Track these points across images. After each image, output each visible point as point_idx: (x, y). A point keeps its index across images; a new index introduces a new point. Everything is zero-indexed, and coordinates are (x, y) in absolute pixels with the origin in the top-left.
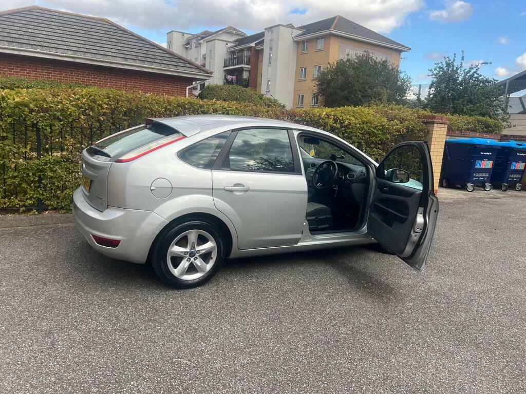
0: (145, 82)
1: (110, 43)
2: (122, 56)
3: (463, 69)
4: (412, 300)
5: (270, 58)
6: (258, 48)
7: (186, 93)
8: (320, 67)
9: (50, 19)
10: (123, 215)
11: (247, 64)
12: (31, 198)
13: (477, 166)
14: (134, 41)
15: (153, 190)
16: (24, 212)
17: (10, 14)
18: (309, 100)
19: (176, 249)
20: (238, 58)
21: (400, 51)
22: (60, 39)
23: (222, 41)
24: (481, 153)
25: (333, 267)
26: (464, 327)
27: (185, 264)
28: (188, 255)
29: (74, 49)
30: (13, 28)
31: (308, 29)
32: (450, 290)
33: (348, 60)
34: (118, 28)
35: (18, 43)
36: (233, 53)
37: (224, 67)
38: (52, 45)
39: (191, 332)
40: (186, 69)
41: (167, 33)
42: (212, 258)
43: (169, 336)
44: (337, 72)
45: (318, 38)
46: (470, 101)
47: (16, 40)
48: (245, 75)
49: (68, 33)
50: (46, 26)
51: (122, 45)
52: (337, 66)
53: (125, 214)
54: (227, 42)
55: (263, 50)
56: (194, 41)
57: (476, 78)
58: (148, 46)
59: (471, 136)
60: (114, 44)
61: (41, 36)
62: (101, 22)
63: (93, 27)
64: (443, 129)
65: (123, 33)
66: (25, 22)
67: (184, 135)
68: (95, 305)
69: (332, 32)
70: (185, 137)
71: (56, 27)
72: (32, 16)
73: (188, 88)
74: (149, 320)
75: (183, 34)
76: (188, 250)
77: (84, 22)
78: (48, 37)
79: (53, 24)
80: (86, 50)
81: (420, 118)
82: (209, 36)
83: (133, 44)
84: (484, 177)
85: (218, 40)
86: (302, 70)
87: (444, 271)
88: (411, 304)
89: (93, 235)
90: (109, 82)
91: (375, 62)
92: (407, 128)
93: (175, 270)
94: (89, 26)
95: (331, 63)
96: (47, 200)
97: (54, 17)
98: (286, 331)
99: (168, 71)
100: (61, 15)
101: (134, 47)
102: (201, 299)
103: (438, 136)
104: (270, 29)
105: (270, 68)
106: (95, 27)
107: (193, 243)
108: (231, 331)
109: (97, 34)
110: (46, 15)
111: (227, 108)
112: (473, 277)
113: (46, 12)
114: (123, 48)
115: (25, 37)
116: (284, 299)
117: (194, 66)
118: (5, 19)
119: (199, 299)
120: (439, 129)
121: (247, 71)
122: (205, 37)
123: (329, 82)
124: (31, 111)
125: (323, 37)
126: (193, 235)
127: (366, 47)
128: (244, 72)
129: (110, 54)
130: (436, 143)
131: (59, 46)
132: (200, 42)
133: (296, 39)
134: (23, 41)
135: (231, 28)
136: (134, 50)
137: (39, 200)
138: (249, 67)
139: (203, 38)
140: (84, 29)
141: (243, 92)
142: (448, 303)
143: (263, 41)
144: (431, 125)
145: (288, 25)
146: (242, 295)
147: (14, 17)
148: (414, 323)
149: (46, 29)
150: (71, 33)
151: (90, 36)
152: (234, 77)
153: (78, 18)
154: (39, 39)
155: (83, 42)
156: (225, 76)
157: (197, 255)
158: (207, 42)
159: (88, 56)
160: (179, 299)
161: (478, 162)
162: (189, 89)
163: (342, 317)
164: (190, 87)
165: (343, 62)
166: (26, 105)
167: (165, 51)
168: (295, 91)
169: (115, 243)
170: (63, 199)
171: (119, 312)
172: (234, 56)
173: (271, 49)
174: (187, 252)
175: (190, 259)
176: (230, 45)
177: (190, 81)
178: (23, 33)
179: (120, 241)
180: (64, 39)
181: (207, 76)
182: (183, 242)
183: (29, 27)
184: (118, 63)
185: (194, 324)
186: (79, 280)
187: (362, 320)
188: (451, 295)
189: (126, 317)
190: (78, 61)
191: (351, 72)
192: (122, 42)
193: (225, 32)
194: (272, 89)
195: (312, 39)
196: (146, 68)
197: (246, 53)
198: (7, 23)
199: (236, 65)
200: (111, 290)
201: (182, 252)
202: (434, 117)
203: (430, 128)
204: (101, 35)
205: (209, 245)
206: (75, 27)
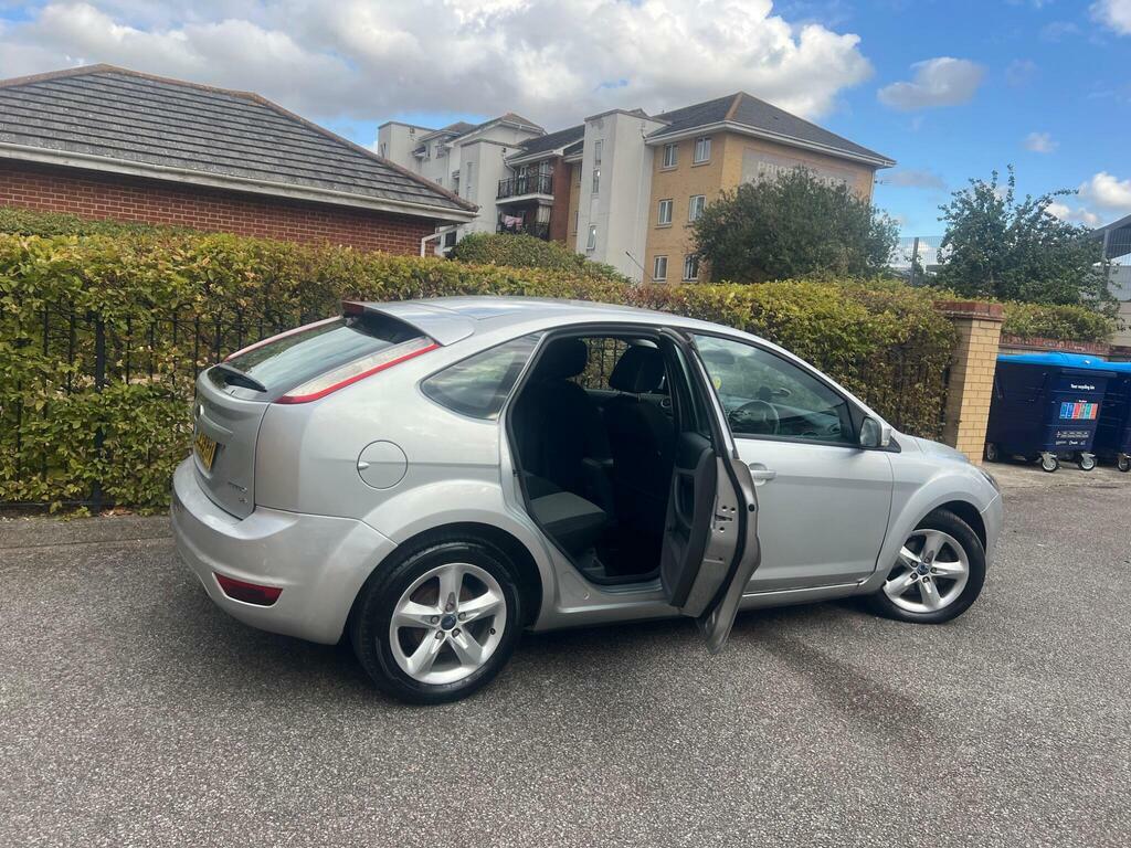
0: (332, 226)
1: (261, 144)
2: (285, 170)
3: (1014, 204)
4: (973, 740)
5: (596, 181)
6: (572, 158)
7: (420, 250)
8: (701, 200)
9: (136, 94)
10: (290, 528)
11: (546, 193)
12: (76, 481)
13: (1064, 416)
14: (312, 140)
15: (363, 468)
16: (60, 511)
17: (49, 81)
18: (677, 269)
19: (412, 610)
20: (527, 179)
21: (872, 168)
22: (155, 134)
23: (495, 143)
24: (1073, 386)
25: (772, 651)
26: (1110, 813)
27: (430, 645)
28: (439, 624)
29: (185, 155)
30: (55, 109)
31: (675, 120)
32: (1056, 713)
33: (762, 186)
34: (278, 112)
35: (66, 141)
36: (517, 168)
37: (498, 198)
38: (138, 147)
39: (449, 821)
40: (422, 199)
41: (379, 128)
42: (493, 632)
43: (397, 832)
44: (740, 209)
45: (697, 139)
46: (1034, 274)
47: (62, 136)
48: (543, 216)
49: (173, 122)
50: (125, 106)
51: (286, 148)
52: (739, 197)
53: (295, 526)
54: (505, 146)
55: (580, 163)
56: (436, 143)
57: (1045, 223)
58: (341, 151)
59: (1046, 348)
60: (269, 145)
61: (115, 127)
62: (244, 101)
63: (226, 111)
64: (990, 333)
65: (289, 123)
66: (82, 99)
67: (436, 342)
68: (216, 745)
69: (728, 126)
70: (438, 345)
71: (148, 111)
72: (96, 87)
73: (424, 240)
74: (348, 789)
75: (413, 129)
76: (438, 611)
77: (208, 101)
78: (129, 130)
79: (141, 102)
80: (209, 159)
81: (939, 308)
82: (468, 133)
83: (310, 146)
84: (1079, 440)
85: (487, 141)
86: (663, 207)
87: (1032, 664)
88: (972, 750)
89: (216, 574)
90: (255, 226)
91: (821, 188)
92: (914, 329)
93: (409, 660)
94: (218, 109)
95: (726, 190)
96: (113, 484)
97: (144, 89)
98: (681, 820)
99: (383, 203)
100: (158, 85)
101: (311, 152)
102: (469, 734)
103: (981, 348)
104: (596, 119)
105: (596, 202)
106: (231, 111)
107: (452, 595)
108: (546, 820)
109: (234, 126)
110: (126, 85)
111: (520, 282)
112: (1103, 679)
113: (128, 79)
114: (288, 156)
115: (80, 129)
116: (668, 735)
117: (438, 192)
118: (39, 91)
119: (463, 731)
120: (982, 332)
121: (547, 206)
122: (460, 136)
123: (723, 229)
124: (87, 284)
125: (709, 136)
126: (450, 576)
127: (800, 159)
128: (541, 210)
129: (261, 167)
130: (977, 363)
131: (153, 150)
132: (448, 145)
133: (651, 141)
134: (77, 138)
135: (513, 117)
136: (313, 160)
137: (95, 483)
138: (552, 198)
139: (454, 137)
140: (207, 114)
141: (542, 250)
142: (1059, 749)
143: (581, 145)
144: (965, 324)
145: (633, 111)
146: (565, 724)
147: (58, 87)
148: (987, 801)
149: (126, 114)
150: (179, 123)
151: (218, 130)
152: (519, 220)
153: (195, 92)
154: (110, 135)
155: (203, 142)
156: (500, 217)
157: (459, 624)
158: (462, 146)
159: (214, 171)
160: (418, 730)
161: (1066, 406)
162: (426, 242)
163: (811, 784)
164: (429, 238)
165: (753, 189)
166: (76, 271)
167: (376, 161)
168: (648, 249)
169: (268, 595)
170: (148, 483)
171: (274, 766)
172: (520, 175)
173: (598, 162)
174: (438, 617)
175: (443, 634)
176: (511, 152)
177: (429, 225)
178: (75, 121)
179: (281, 590)
180: (165, 135)
181: (467, 216)
182: (429, 593)
183: (89, 107)
184: (276, 185)
185: (456, 799)
186: (181, 681)
187: (861, 791)
188: (1061, 726)
189: (291, 778)
190: (192, 180)
191: (770, 209)
192: (286, 141)
193: (500, 125)
194: (599, 244)
195: (685, 140)
196: (335, 196)
197: (544, 170)
198: (43, 99)
199: (522, 194)
200: (255, 705)
201: (424, 617)
202: (971, 307)
203: (963, 330)
204: (243, 127)
205: (490, 599)
206: (188, 110)
